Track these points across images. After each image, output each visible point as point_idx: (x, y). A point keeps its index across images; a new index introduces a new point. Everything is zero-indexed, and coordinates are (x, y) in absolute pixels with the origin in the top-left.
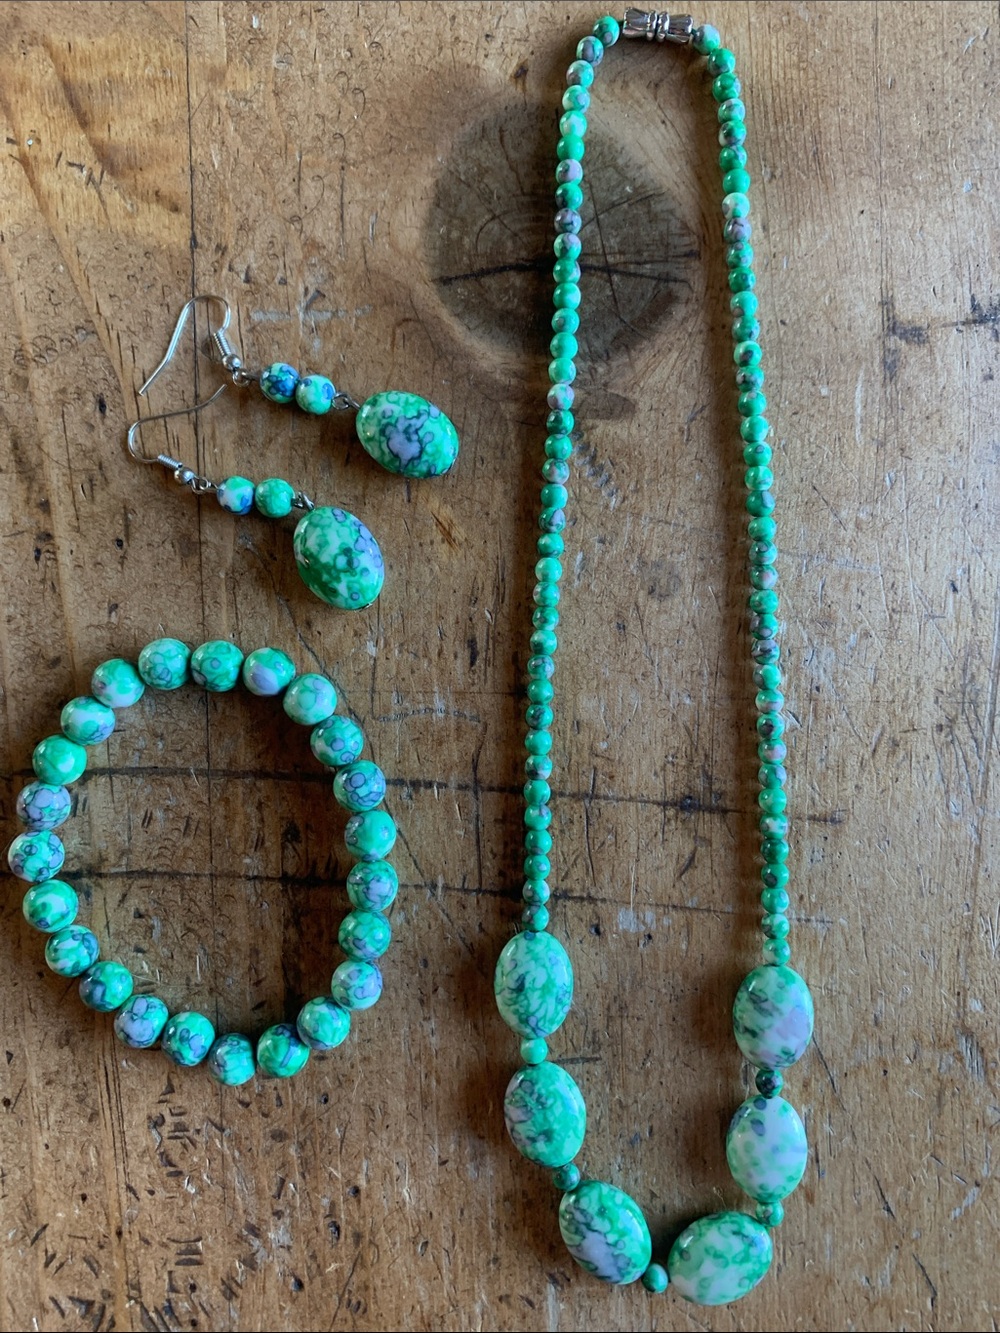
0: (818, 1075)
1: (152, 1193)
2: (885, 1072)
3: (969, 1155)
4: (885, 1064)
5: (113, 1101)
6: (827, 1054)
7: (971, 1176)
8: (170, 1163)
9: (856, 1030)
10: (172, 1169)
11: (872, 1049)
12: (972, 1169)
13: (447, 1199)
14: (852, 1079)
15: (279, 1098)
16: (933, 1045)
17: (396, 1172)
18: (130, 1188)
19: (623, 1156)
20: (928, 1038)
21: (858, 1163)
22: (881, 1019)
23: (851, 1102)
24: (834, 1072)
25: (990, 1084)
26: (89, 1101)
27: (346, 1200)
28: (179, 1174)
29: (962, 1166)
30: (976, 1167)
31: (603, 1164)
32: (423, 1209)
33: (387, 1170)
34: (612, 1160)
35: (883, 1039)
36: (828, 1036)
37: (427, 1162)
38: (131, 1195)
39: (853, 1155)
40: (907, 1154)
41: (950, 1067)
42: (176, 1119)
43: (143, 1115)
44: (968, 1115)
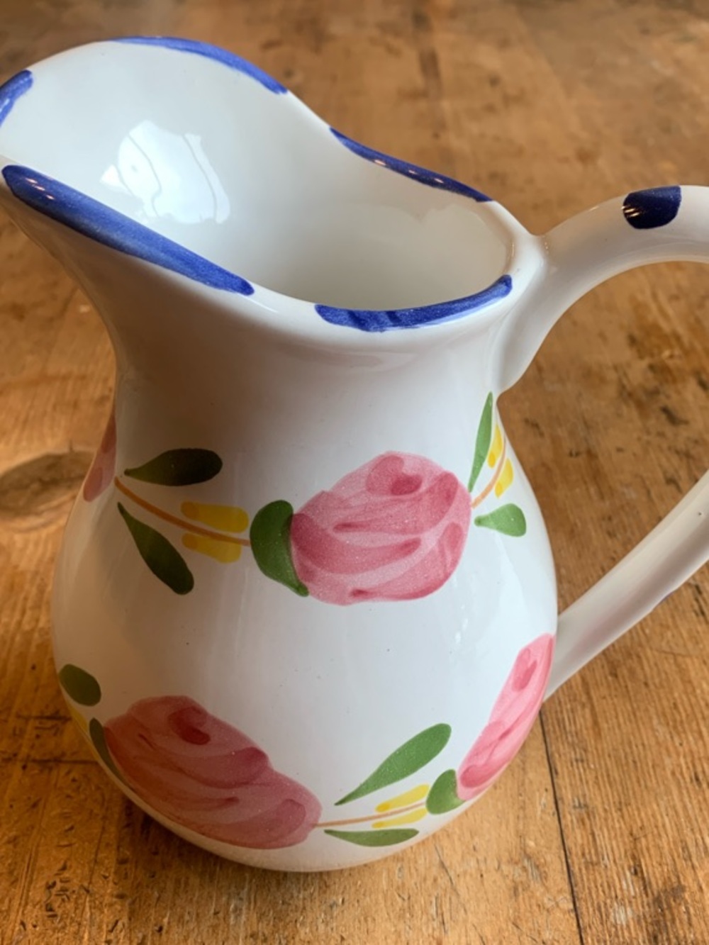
0: (442, 875)
1: (35, 926)
2: (482, 876)
3: (536, 925)
4: (481, 871)
5: (30, 873)
6: (447, 864)
7: (539, 937)
8: (51, 910)
9: (463, 852)
10: (50, 913)
11: (473, 863)
12: (539, 934)
13: (215, 935)
14: (462, 879)
15: (126, 874)
16: (509, 862)
17: (187, 917)
18: (23, 924)
19: (325, 914)
20: (504, 860)
21: (469, 925)
22: (477, 847)
23: (462, 890)
24: (452, 873)
25: (544, 885)
26: (15, 873)
27: (153, 934)
28: (55, 916)
29: (533, 932)
30: (542, 933)
31: (313, 918)
32: (199, 940)
33: (182, 917)
34: (318, 916)
35: (480, 858)
36: (447, 855)
37: (207, 912)
38: (22, 928)
39: (465, 921)
40: (498, 923)
41: (520, 875)
42: (63, 885)
43: (44, 883)
44: (533, 901)
